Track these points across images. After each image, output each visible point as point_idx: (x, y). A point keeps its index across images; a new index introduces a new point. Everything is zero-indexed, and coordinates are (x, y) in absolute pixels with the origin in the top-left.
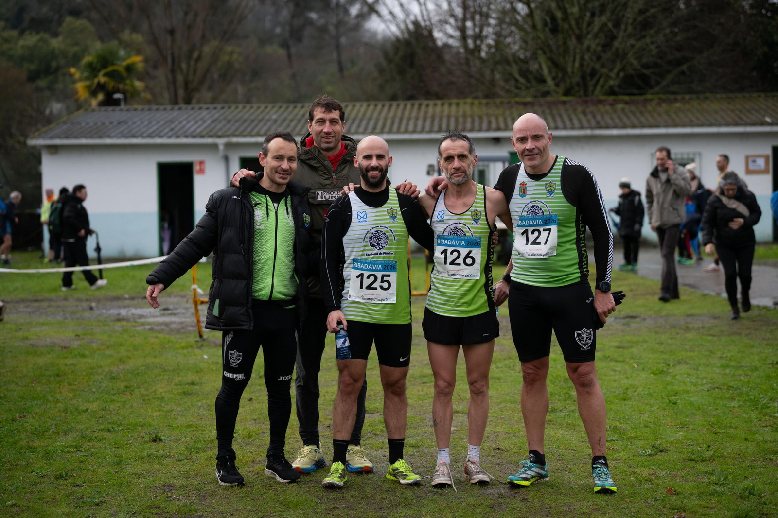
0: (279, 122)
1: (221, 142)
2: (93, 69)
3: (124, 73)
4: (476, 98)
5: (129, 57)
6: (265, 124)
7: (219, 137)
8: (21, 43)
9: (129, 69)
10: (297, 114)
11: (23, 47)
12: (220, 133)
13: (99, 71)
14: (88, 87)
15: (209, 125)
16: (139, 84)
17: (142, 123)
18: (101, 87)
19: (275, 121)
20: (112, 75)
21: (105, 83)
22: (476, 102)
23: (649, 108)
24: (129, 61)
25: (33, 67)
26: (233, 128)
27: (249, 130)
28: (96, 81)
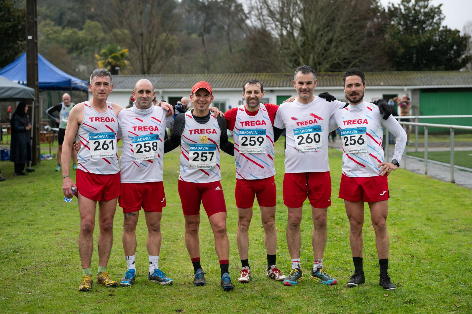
0: (185, 82)
1: (161, 91)
2: (105, 55)
3: (120, 57)
4: (268, 73)
5: (122, 50)
6: (179, 83)
7: (160, 88)
8: (63, 33)
9: (122, 55)
10: (192, 79)
11: (64, 36)
12: (160, 87)
13: (109, 56)
14: (103, 63)
15: (156, 83)
16: (126, 62)
17: (129, 82)
18: (109, 63)
19: (183, 82)
20: (114, 58)
21: (111, 61)
22: (268, 74)
23: (337, 78)
24: (122, 51)
25: (69, 46)
26: (166, 85)
27: (172, 86)
28: (107, 61)
